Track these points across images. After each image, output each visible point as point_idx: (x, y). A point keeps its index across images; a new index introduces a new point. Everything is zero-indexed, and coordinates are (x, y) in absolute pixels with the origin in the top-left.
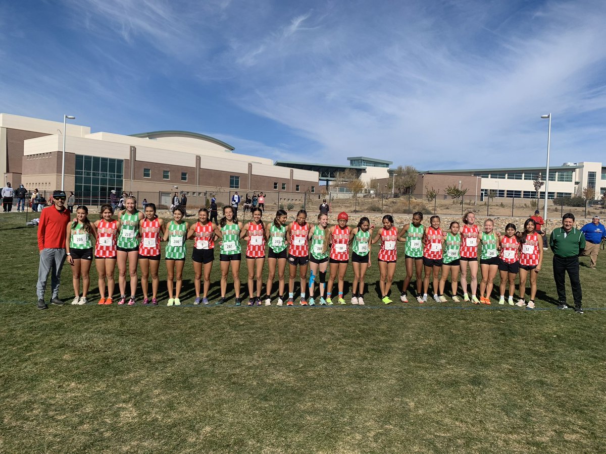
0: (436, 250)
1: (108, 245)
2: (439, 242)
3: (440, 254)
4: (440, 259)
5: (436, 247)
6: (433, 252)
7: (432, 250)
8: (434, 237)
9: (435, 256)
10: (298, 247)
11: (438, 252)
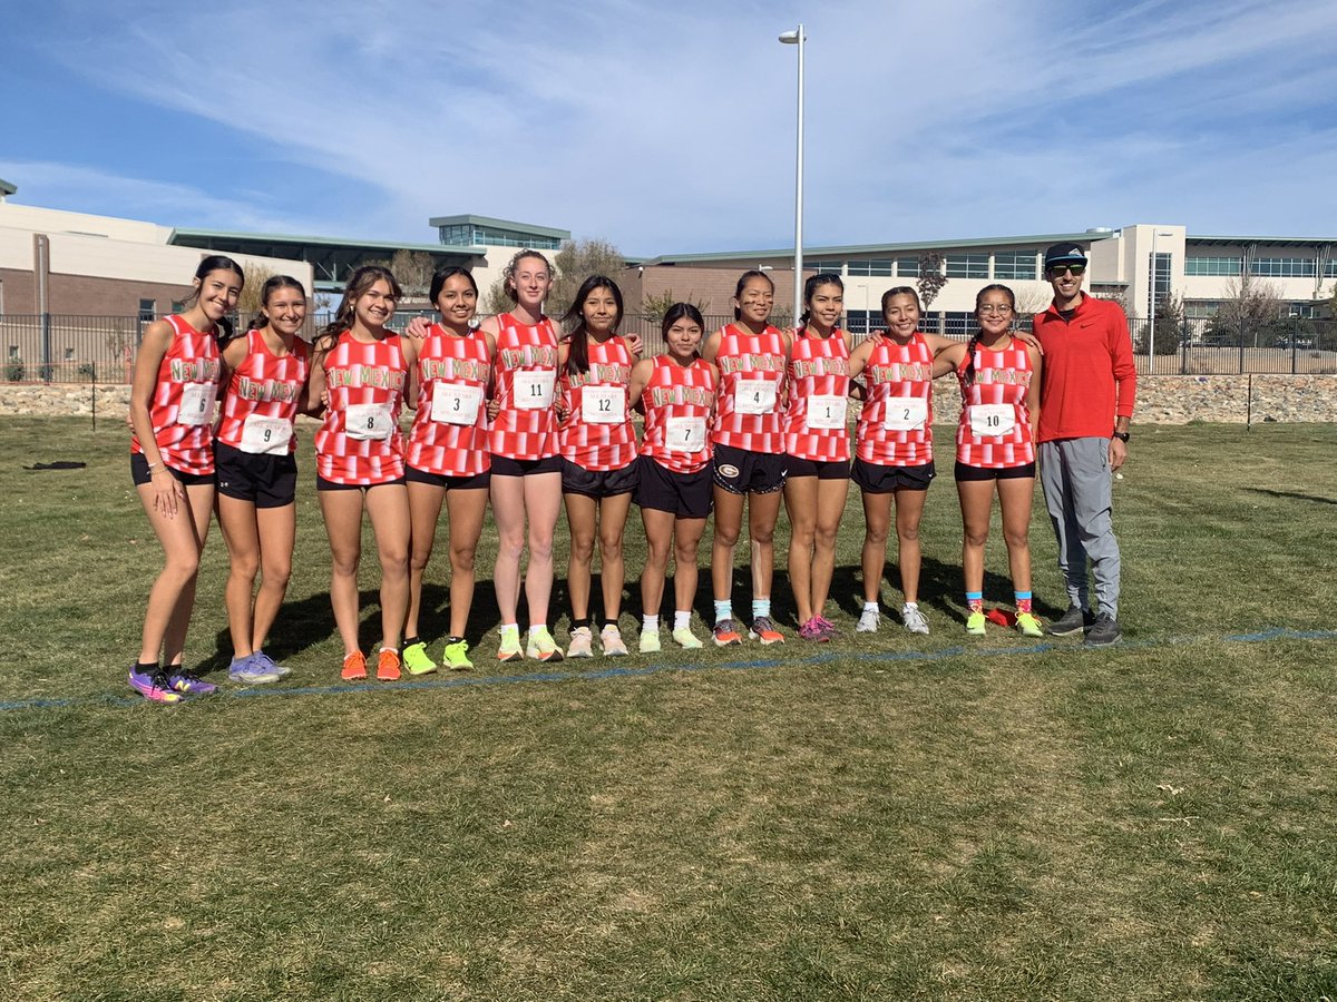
0: (904, 427)
1: (378, 434)
2: (916, 393)
3: (921, 440)
4: (923, 462)
5: (904, 414)
6: (893, 435)
7: (888, 427)
8: (896, 373)
9: (902, 451)
10: (749, 420)
11: (912, 434)
